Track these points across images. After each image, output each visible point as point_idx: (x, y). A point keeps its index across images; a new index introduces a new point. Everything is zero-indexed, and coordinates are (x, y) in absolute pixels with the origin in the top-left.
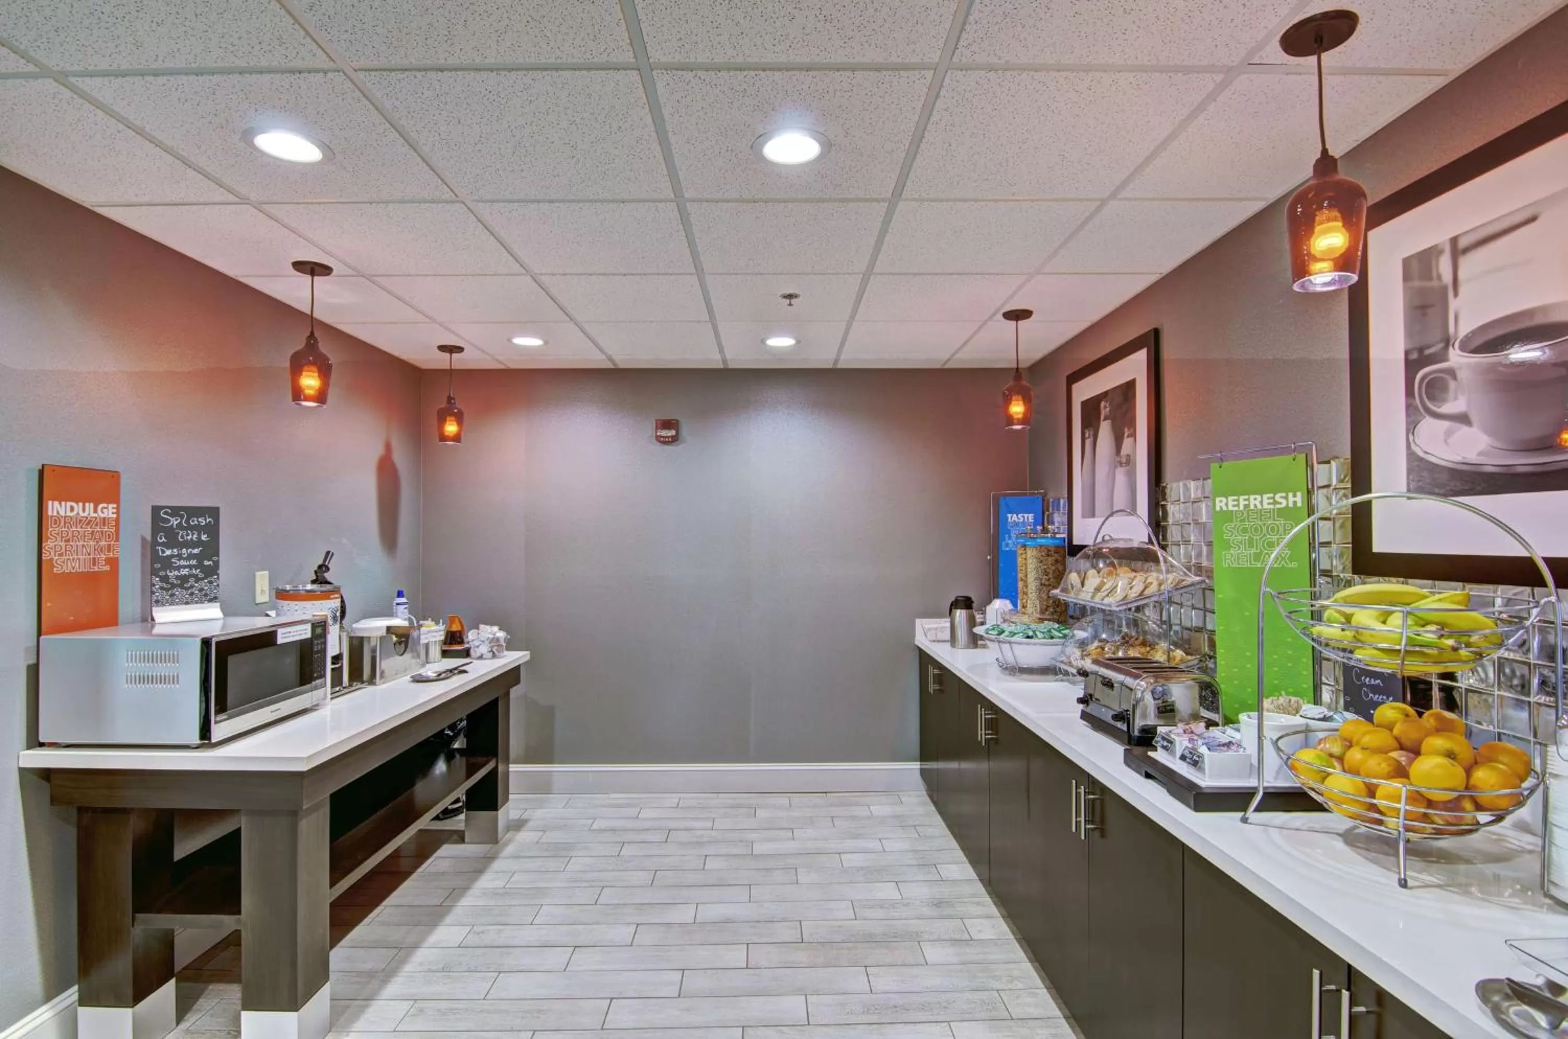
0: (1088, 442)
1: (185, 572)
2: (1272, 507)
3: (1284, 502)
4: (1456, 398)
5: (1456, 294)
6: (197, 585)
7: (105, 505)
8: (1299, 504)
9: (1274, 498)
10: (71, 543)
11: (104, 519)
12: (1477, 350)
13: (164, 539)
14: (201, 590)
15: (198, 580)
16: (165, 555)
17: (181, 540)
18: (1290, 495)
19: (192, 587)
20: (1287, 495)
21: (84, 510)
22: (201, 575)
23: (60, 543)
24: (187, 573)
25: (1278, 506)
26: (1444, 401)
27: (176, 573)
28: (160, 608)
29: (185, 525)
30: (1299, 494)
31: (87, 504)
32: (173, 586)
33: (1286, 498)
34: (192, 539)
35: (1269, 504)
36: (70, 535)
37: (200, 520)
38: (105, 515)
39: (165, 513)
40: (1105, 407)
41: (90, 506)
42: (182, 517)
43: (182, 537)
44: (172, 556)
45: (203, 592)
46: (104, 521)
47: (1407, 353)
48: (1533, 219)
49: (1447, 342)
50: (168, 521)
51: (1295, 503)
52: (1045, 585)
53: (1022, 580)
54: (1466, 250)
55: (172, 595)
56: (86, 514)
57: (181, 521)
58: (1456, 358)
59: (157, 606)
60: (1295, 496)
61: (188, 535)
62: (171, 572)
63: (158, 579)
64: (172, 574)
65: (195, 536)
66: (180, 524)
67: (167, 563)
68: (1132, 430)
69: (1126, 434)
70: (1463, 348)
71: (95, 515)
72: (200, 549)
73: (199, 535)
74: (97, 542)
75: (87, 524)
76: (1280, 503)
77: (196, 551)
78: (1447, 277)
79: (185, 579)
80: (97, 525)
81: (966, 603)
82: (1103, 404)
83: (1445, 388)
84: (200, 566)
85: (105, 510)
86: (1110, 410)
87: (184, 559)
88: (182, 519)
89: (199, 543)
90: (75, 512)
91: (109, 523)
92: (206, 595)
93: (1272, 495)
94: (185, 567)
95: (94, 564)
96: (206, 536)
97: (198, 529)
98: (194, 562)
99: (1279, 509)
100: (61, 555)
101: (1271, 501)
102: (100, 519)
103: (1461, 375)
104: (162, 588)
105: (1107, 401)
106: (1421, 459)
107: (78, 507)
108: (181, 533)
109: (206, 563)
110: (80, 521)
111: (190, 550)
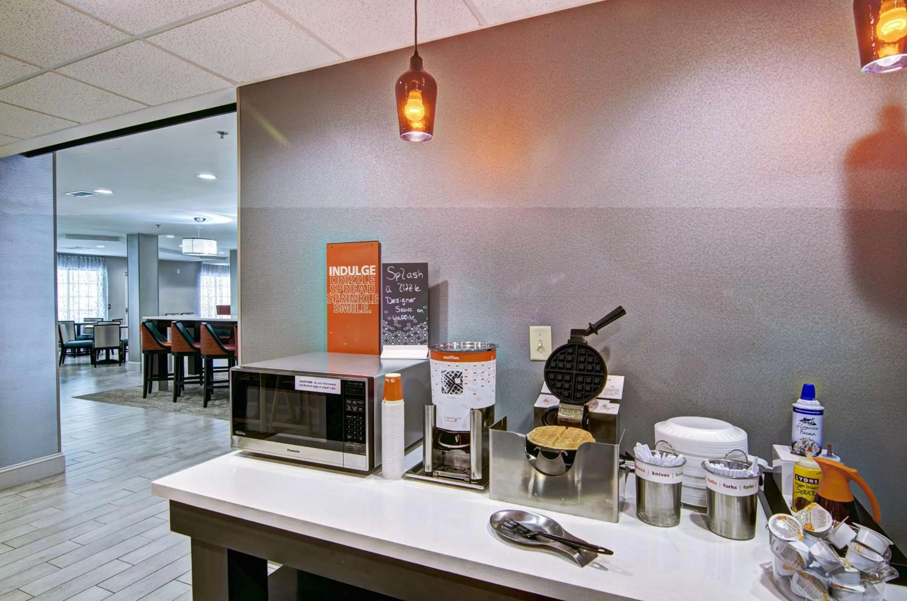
1: (404, 317)
6: (412, 329)
7: (367, 267)
10: (344, 294)
11: (367, 276)
13: (390, 291)
14: (415, 333)
15: (413, 325)
16: (391, 303)
17: (401, 291)
19: (409, 330)
21: (351, 271)
22: (415, 321)
23: (337, 294)
24: (405, 319)
27: (398, 318)
28: (388, 346)
29: (404, 279)
31: (354, 267)
32: (397, 329)
34: (408, 290)
36: (343, 288)
37: (414, 274)
38: (367, 274)
39: (391, 269)
41: (356, 268)
42: (401, 272)
43: (402, 289)
44: (395, 304)
45: (417, 336)
46: (367, 278)
50: (392, 276)
55: (396, 336)
56: (353, 274)
57: (401, 276)
59: (386, 344)
61: (406, 287)
62: (395, 317)
63: (386, 323)
64: (396, 319)
65: (411, 288)
66: (400, 278)
67: (392, 310)
71: (360, 274)
72: (414, 299)
73: (413, 287)
74: (362, 293)
75: (354, 281)
77: (411, 301)
79: (403, 323)
80: (361, 281)
84: (414, 313)
85: (367, 270)
87: (404, 307)
88: (401, 273)
89: (412, 294)
90: (346, 273)
91: (370, 279)
92: (419, 338)
94: (404, 313)
95: (360, 309)
96: (418, 288)
97: (412, 281)
98: (410, 310)
100: (338, 301)
102: (364, 276)
104: (389, 330)
107: (348, 270)
108: (401, 285)
109: (419, 311)
110: (349, 278)
111: (408, 299)
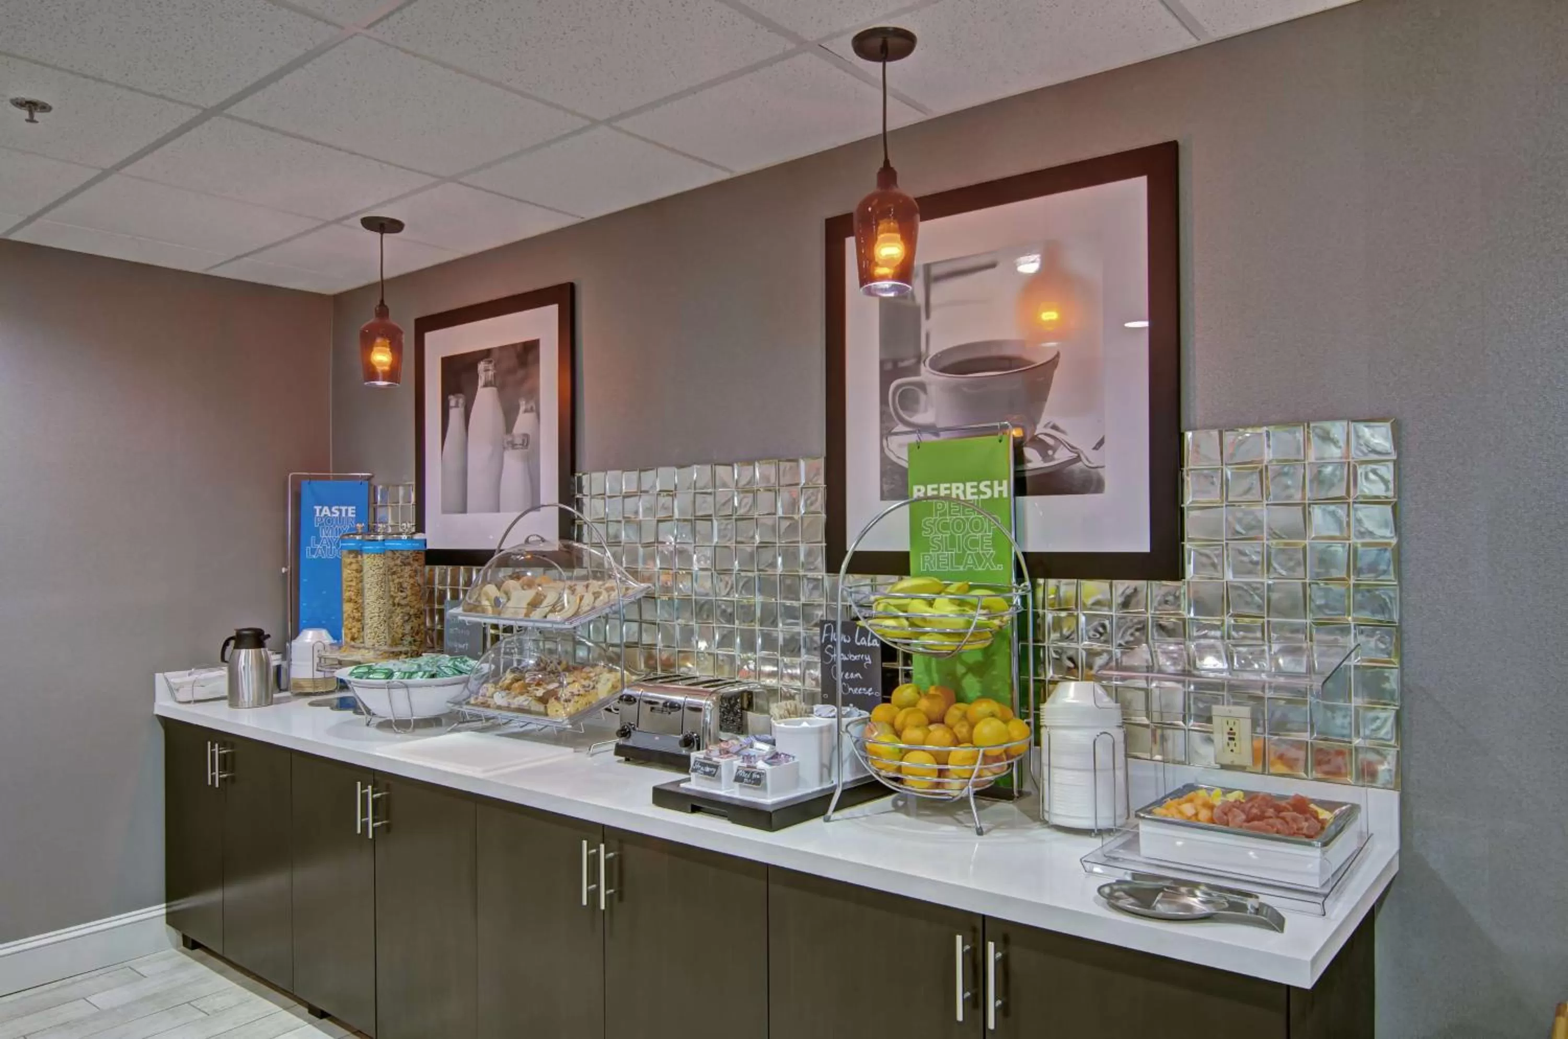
0: (456, 415)
2: (976, 497)
3: (988, 491)
4: (926, 411)
5: (928, 317)
8: (1005, 495)
9: (977, 487)
12: (944, 370)
18: (996, 483)
20: (992, 484)
25: (982, 497)
26: (915, 411)
30: (1005, 482)
33: (991, 487)
35: (973, 494)
40: (486, 370)
47: (882, 363)
48: (992, 266)
49: (919, 359)
51: (1001, 492)
52: (399, 604)
53: (350, 600)
54: (938, 278)
58: (926, 374)
60: (1000, 485)
68: (532, 404)
69: (522, 408)
70: (934, 365)
76: (985, 493)
78: (920, 299)
81: (257, 639)
82: (481, 366)
83: (917, 401)
86: (495, 375)
93: (975, 484)
99: (983, 500)
101: (975, 490)
103: (932, 389)
105: (490, 362)
106: (894, 463)
